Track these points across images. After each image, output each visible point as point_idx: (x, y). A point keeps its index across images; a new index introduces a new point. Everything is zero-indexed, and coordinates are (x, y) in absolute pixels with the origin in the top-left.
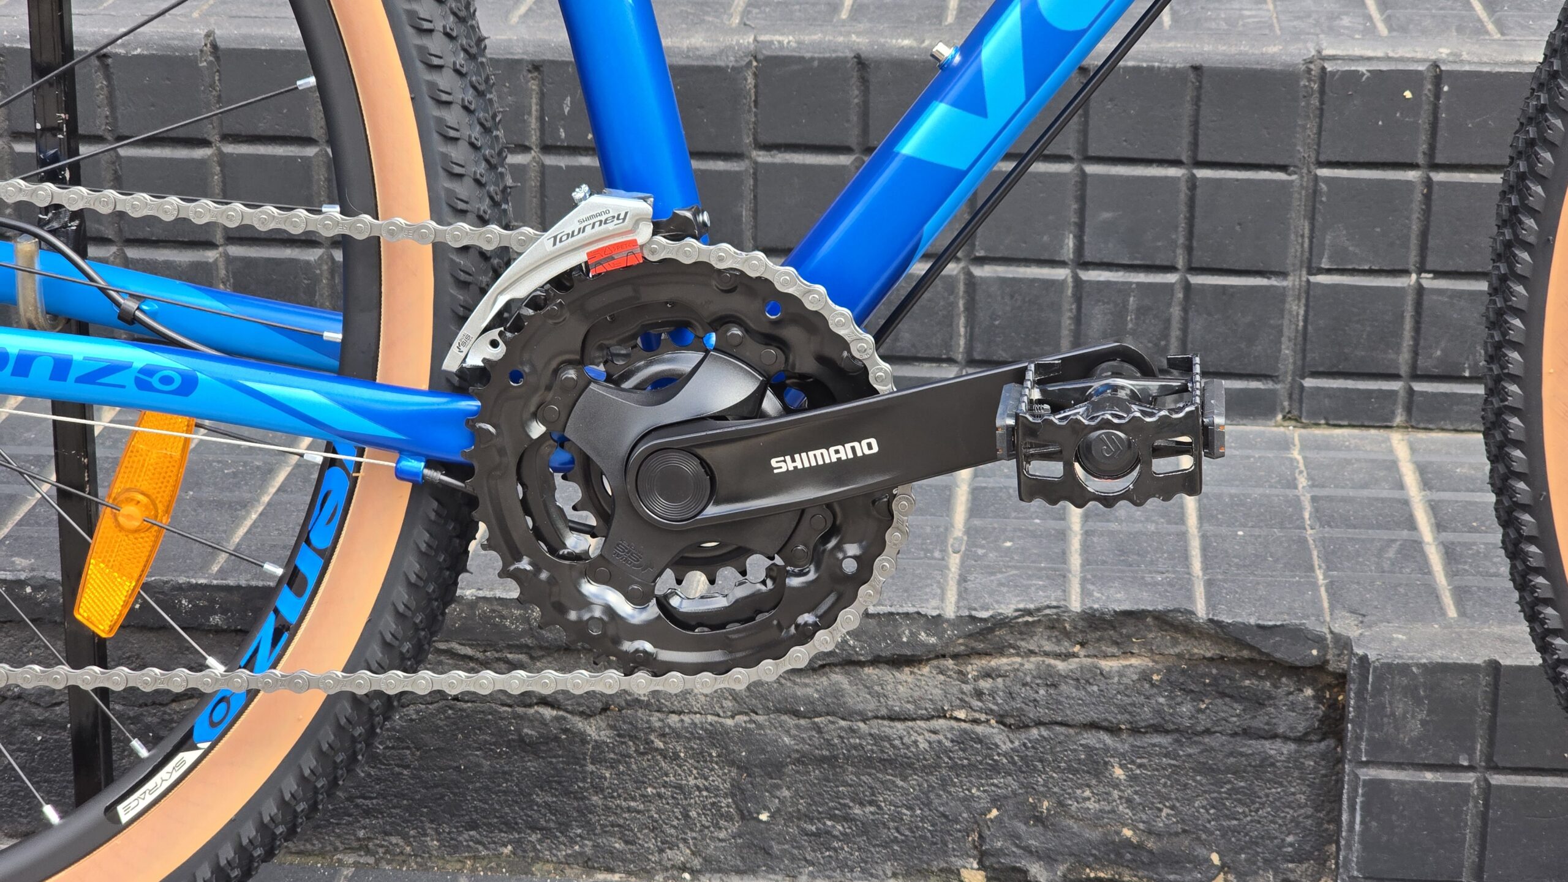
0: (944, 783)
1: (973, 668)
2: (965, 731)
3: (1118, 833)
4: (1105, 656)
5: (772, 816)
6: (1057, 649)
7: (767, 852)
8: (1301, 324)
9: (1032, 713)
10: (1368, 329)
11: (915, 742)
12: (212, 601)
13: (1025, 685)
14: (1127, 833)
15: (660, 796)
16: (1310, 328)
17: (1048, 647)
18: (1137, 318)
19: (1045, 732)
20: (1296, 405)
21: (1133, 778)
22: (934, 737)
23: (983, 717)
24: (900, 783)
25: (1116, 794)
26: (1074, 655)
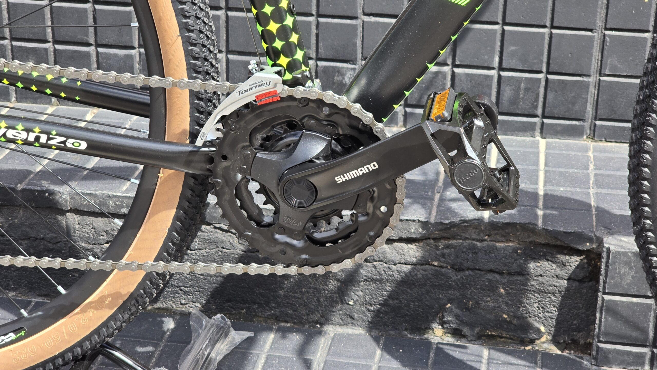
0: (428, 292)
1: (441, 245)
2: (437, 271)
3: (501, 316)
4: (499, 241)
5: (355, 303)
6: (478, 238)
7: (352, 318)
8: (596, 98)
9: (466, 264)
10: (625, 101)
11: (416, 274)
12: (122, 203)
13: (463, 252)
14: (505, 316)
15: (308, 292)
16: (599, 99)
17: (474, 236)
18: (525, 92)
19: (471, 273)
20: (592, 132)
21: (508, 294)
22: (424, 273)
23: (445, 265)
24: (409, 291)
25: (501, 300)
26: (485, 240)
